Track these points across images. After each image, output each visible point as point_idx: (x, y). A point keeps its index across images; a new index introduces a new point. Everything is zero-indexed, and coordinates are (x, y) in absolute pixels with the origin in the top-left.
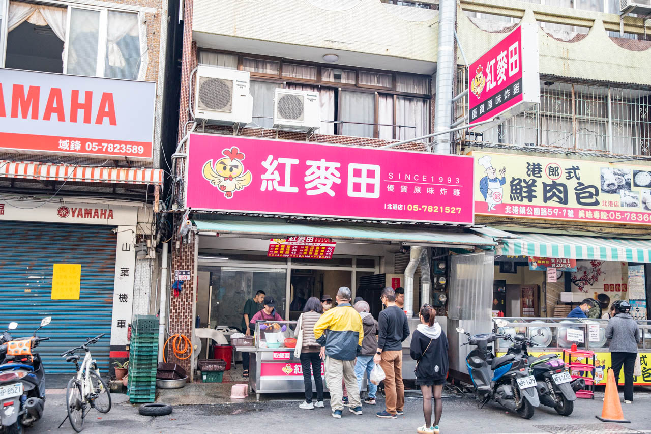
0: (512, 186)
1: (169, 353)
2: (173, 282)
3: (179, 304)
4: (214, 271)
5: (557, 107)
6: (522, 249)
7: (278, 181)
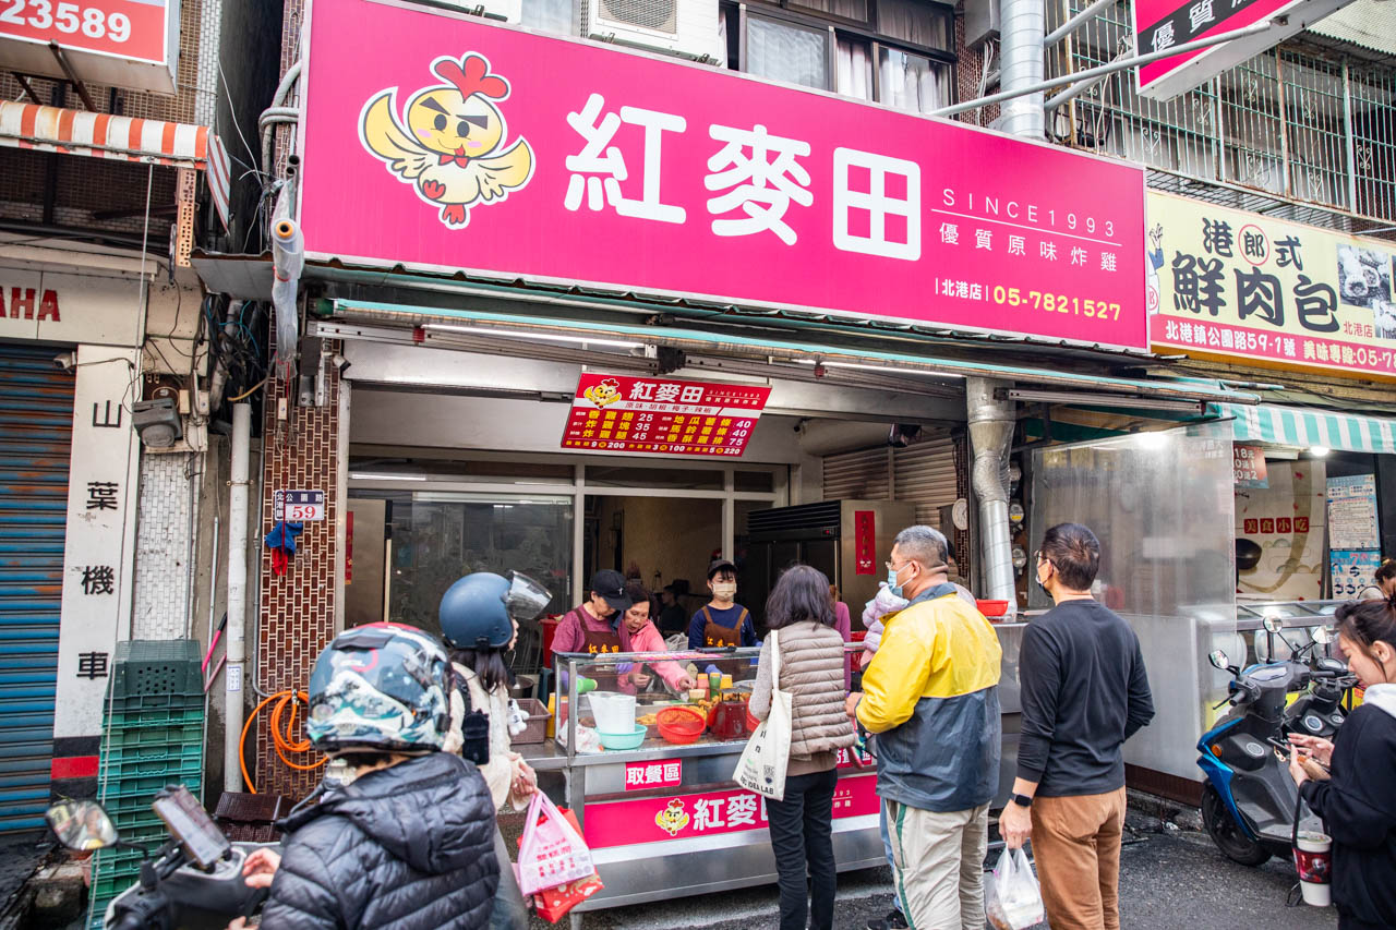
0: (1176, 272)
1: (262, 749)
2: (268, 526)
3: (290, 595)
4: (395, 504)
5: (1251, 94)
6: (1249, 425)
7: (620, 183)
